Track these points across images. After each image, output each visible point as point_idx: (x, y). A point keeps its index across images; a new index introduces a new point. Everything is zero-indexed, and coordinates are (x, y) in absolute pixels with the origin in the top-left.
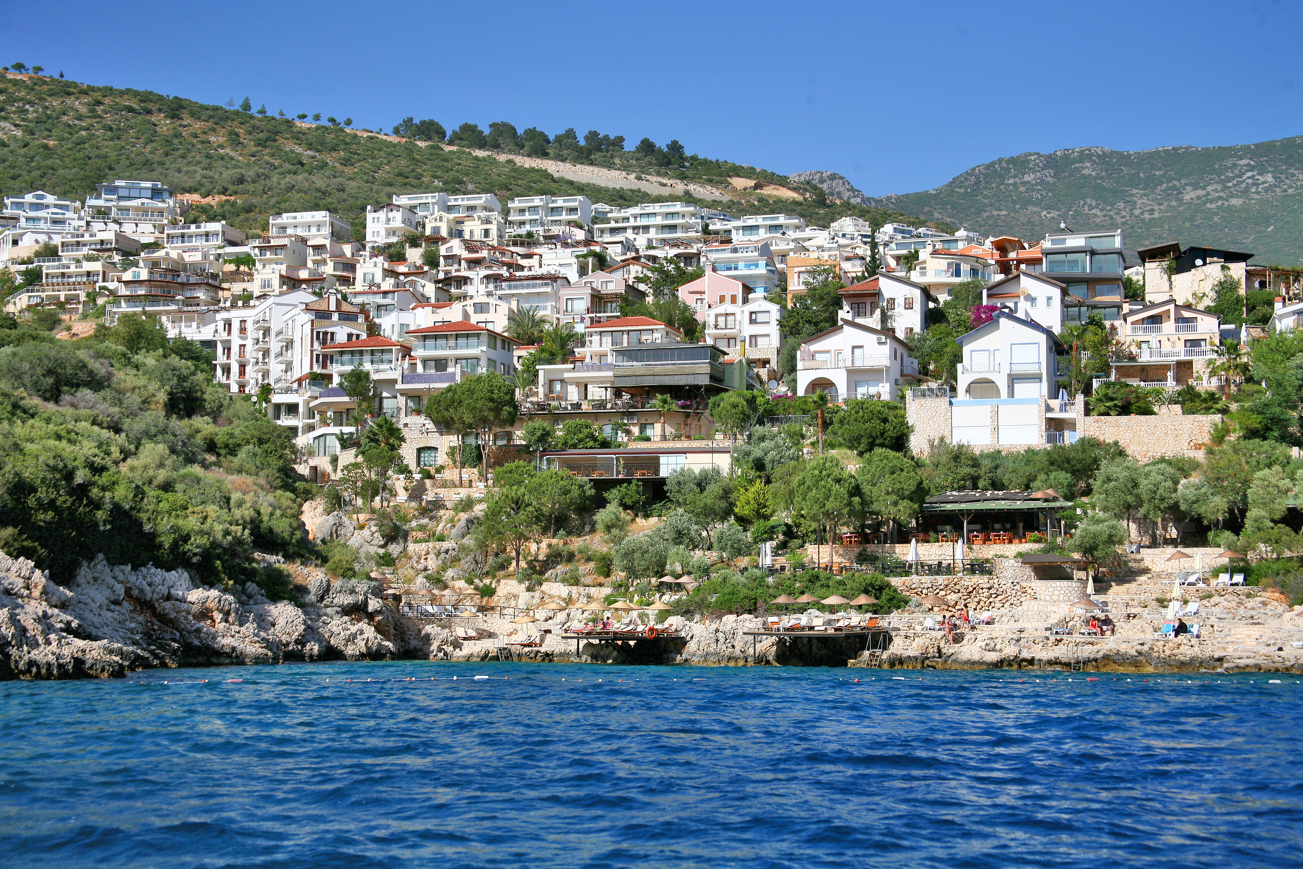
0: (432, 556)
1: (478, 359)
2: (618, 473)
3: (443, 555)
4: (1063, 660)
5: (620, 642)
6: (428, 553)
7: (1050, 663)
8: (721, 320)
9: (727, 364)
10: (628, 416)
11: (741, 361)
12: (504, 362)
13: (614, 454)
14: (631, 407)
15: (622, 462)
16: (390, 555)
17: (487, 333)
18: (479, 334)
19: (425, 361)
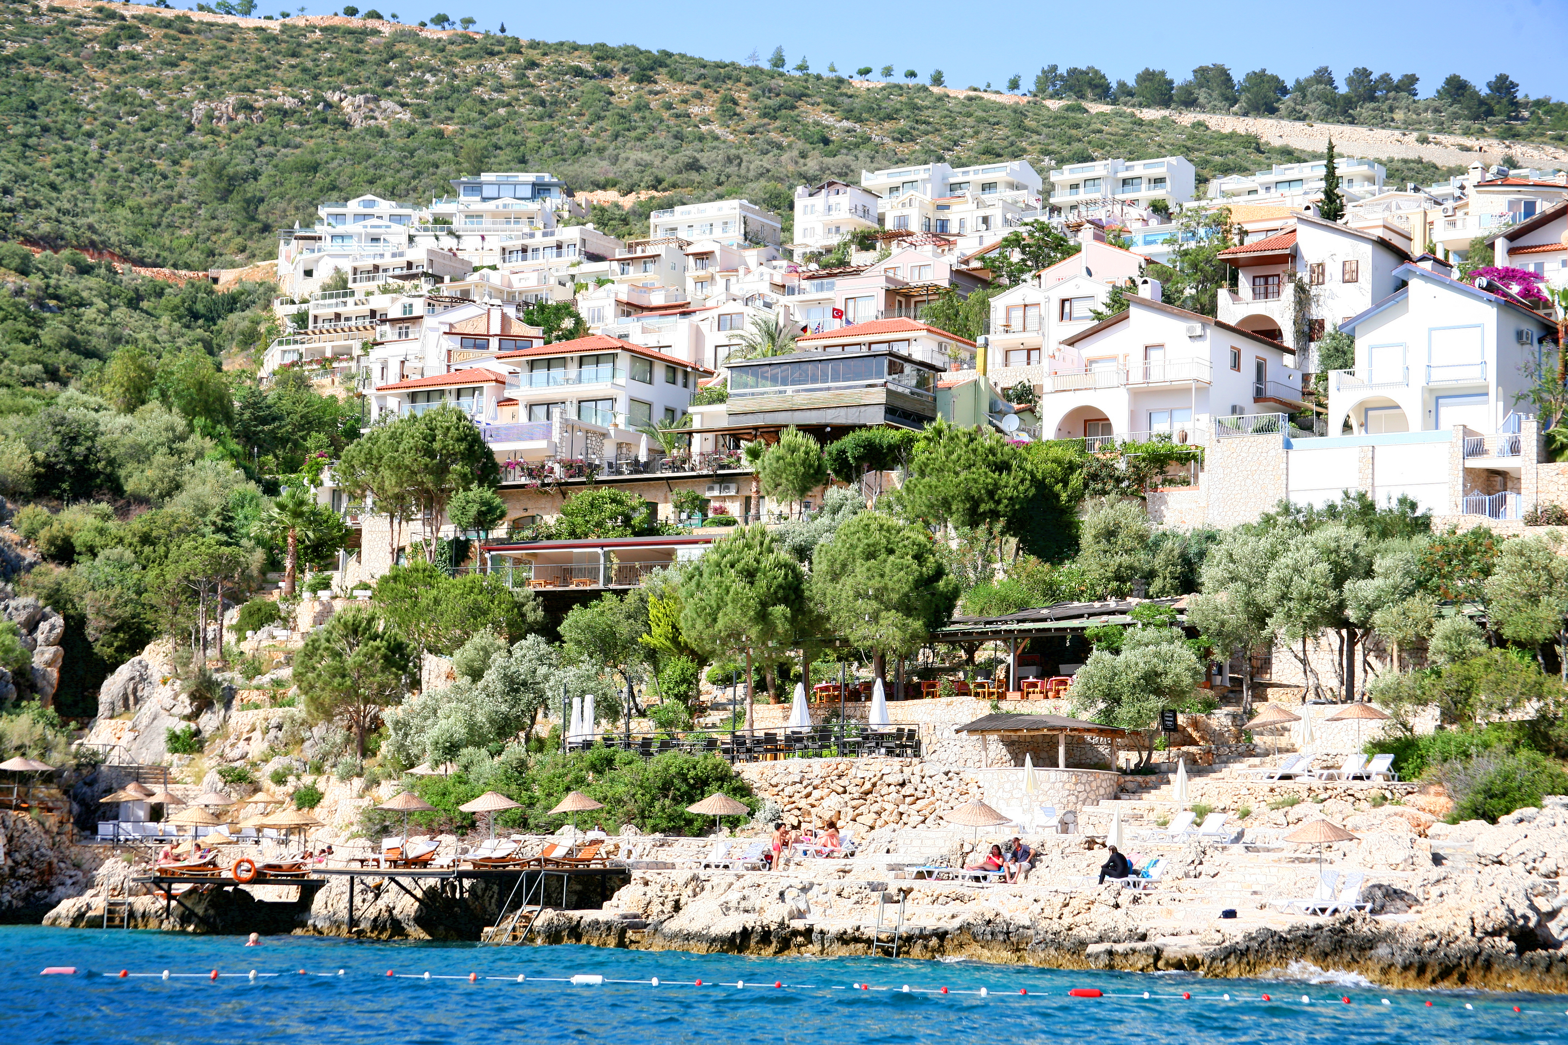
0: (257, 735)
1: (613, 400)
2: (608, 580)
3: (273, 732)
4: (870, 932)
5: (230, 889)
6: (253, 730)
7: (843, 939)
8: (1017, 314)
9: (942, 389)
10: (720, 483)
11: (976, 383)
12: (671, 405)
13: (602, 546)
14: (722, 467)
15: (615, 560)
16: (198, 732)
17: (628, 354)
18: (615, 355)
19: (530, 407)
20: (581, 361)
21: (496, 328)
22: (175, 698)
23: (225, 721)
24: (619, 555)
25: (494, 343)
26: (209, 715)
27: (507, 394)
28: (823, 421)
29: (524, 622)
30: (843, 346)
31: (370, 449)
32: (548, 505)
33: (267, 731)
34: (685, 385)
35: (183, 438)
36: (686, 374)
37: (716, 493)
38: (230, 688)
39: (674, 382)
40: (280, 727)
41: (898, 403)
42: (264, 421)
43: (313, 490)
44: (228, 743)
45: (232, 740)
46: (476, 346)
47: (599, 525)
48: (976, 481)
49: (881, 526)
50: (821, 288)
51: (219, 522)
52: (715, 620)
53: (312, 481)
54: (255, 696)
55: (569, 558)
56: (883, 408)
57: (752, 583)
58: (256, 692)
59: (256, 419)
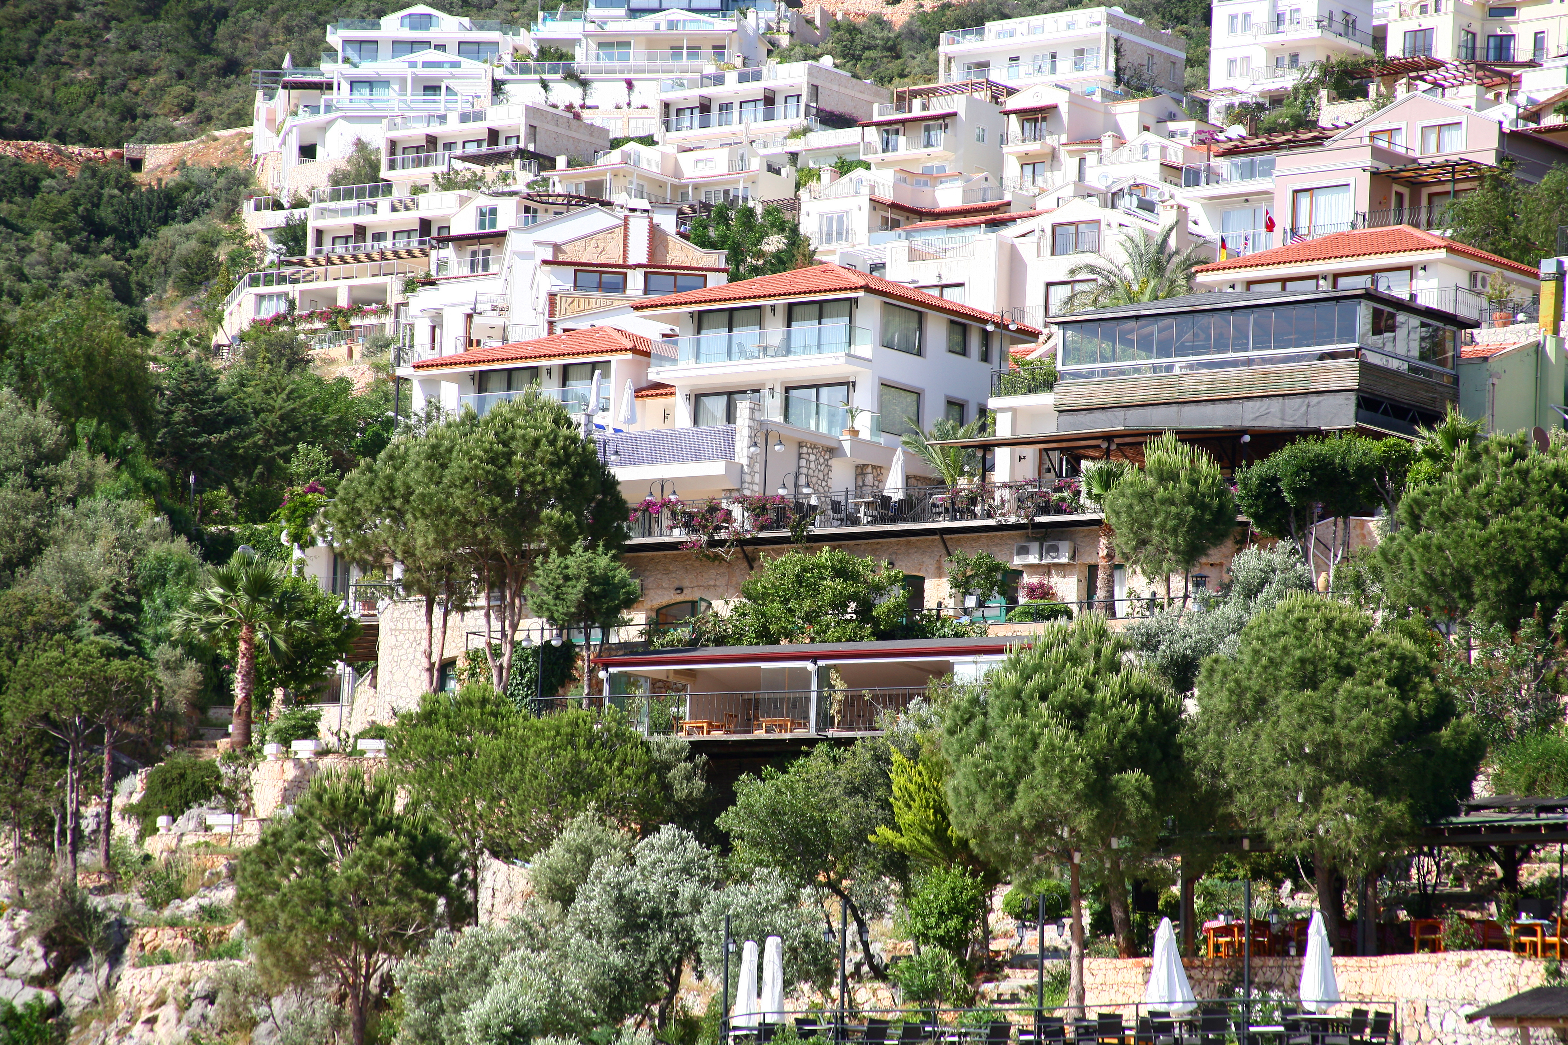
0: (168, 1012)
1: (850, 385)
2: (825, 721)
3: (197, 1008)
6: (161, 1003)
9: (1472, 361)
10: (1041, 540)
11: (1538, 349)
12: (959, 394)
13: (814, 658)
14: (1044, 510)
15: (839, 685)
16: (58, 1008)
17: (877, 300)
18: (853, 303)
19: (697, 399)
20: (791, 314)
21: (639, 253)
22: (16, 942)
23: (109, 986)
24: (845, 674)
25: (636, 281)
26: (79, 976)
27: (655, 374)
28: (1237, 423)
29: (668, 798)
30: (1284, 281)
31: (391, 479)
32: (722, 581)
33: (185, 1005)
34: (985, 358)
35: (56, 457)
36: (986, 336)
37: (1033, 559)
38: (120, 924)
39: (964, 353)
40: (210, 998)
41: (1383, 389)
42: (210, 425)
43: (297, 554)
44: (113, 1028)
45: (121, 1021)
46: (602, 287)
47: (811, 617)
48: (1521, 534)
49: (1329, 622)
50: (1249, 172)
51: (108, 613)
52: (1011, 797)
53: (296, 538)
54: (167, 939)
55: (754, 680)
56: (1353, 397)
57: (1080, 729)
58: (170, 932)
59: (195, 422)
